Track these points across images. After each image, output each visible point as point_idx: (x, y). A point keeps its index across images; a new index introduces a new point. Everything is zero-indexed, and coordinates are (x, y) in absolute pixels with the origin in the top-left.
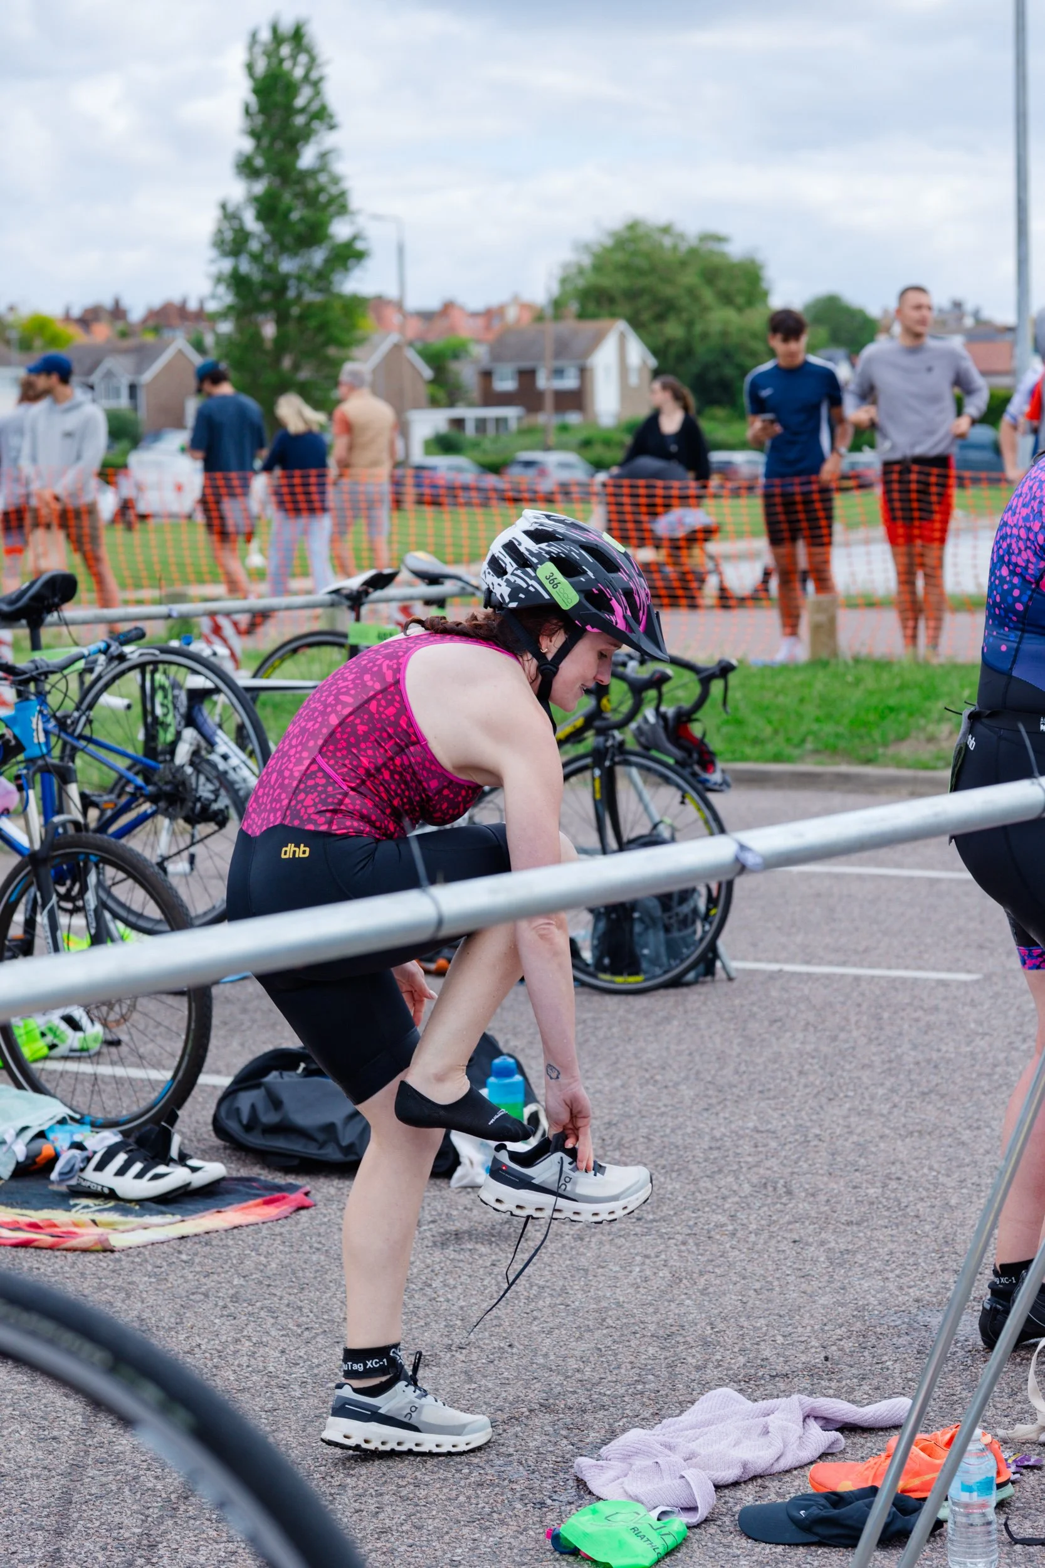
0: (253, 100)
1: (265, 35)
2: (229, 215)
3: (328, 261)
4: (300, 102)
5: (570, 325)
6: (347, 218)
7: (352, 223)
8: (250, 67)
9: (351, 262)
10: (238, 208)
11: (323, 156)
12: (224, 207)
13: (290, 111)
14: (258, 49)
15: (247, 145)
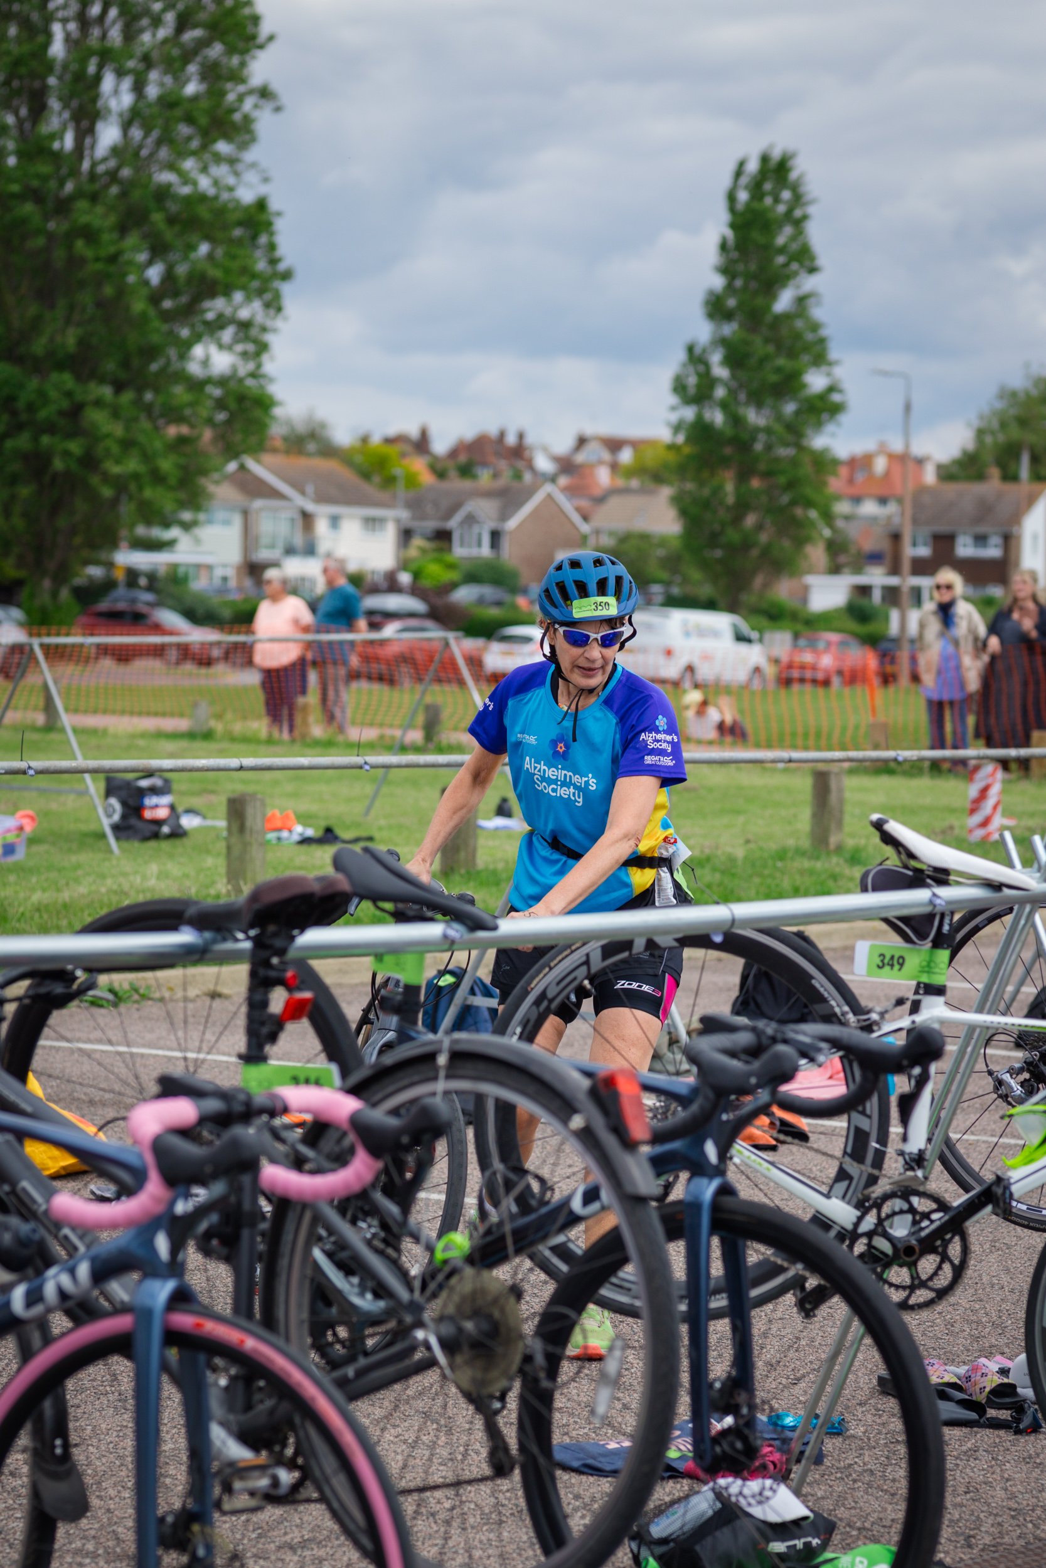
0: (729, 234)
1: (753, 166)
2: (695, 357)
3: (797, 413)
4: (780, 240)
5: (993, 485)
6: (824, 368)
7: (829, 374)
8: (731, 198)
9: (825, 416)
10: (704, 351)
11: (801, 301)
12: (690, 349)
13: (768, 250)
14: (744, 180)
15: (718, 282)
